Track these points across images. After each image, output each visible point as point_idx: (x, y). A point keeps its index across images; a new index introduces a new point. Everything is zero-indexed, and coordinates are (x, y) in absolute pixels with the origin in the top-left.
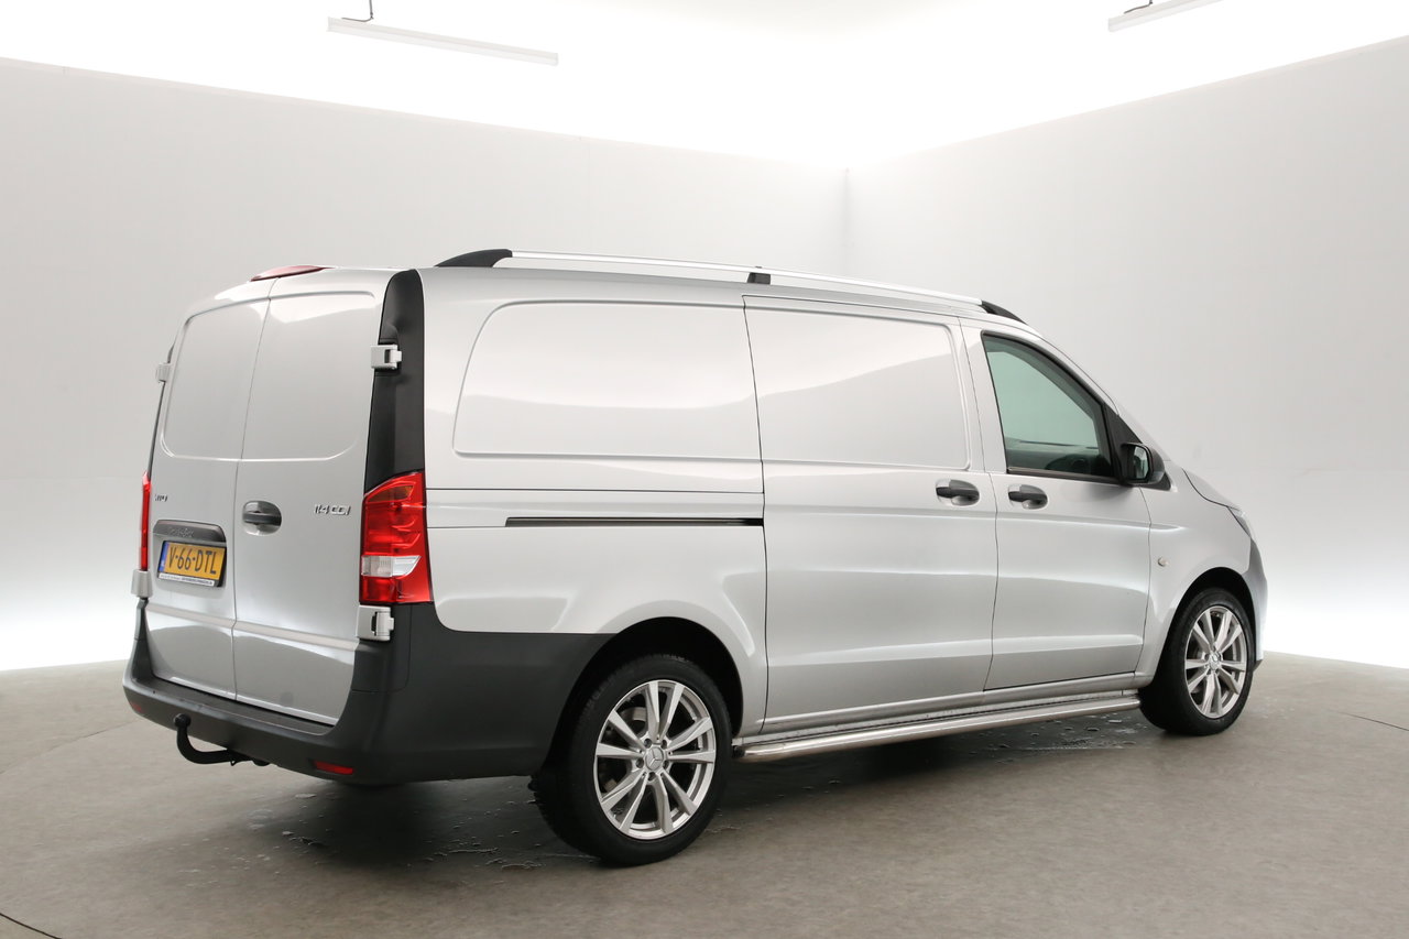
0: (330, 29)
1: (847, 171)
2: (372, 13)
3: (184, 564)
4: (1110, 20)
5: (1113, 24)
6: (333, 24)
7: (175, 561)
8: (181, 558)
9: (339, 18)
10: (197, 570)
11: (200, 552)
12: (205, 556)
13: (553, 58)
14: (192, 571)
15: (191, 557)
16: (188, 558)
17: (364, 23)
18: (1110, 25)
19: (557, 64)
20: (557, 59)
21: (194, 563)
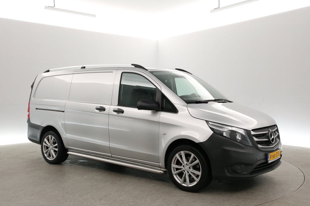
0: (45, 9)
2: (54, 5)
5: (212, 11)
6: (46, 8)
9: (47, 6)
13: (94, 16)
17: (52, 8)
19: (95, 17)
20: (95, 16)
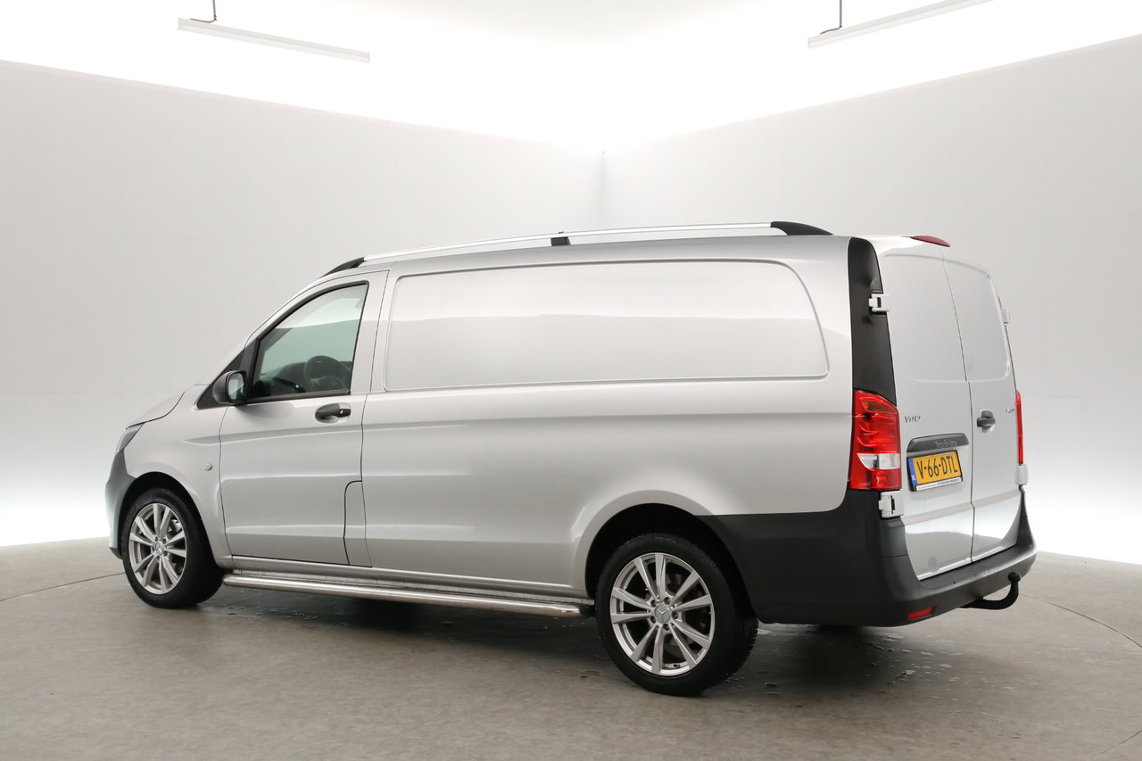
0: (180, 28)
1: (603, 153)
2: (215, 16)
3: (933, 471)
4: (809, 39)
5: (812, 42)
6: (183, 24)
7: (925, 472)
8: (929, 468)
9: (188, 18)
10: (945, 473)
11: (942, 459)
12: (947, 460)
13: (366, 57)
14: (941, 476)
15: (937, 464)
16: (935, 467)
17: (208, 24)
18: (809, 43)
20: (369, 57)
21: (940, 469)
